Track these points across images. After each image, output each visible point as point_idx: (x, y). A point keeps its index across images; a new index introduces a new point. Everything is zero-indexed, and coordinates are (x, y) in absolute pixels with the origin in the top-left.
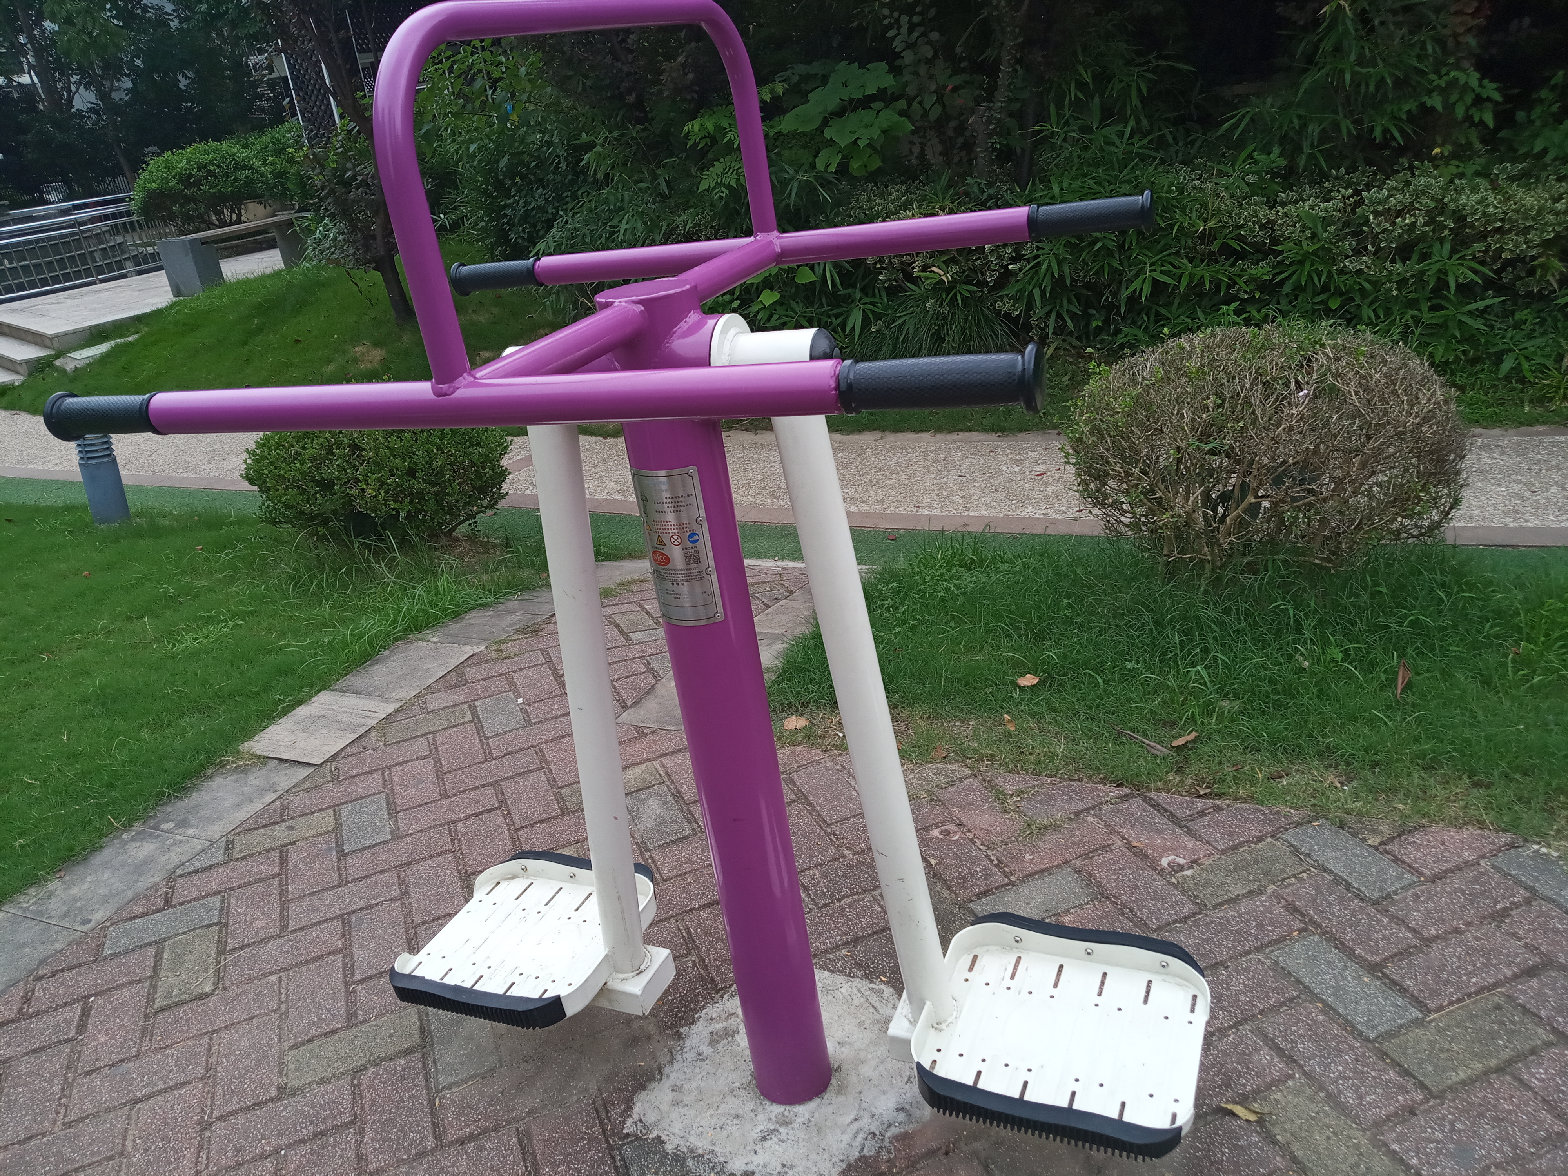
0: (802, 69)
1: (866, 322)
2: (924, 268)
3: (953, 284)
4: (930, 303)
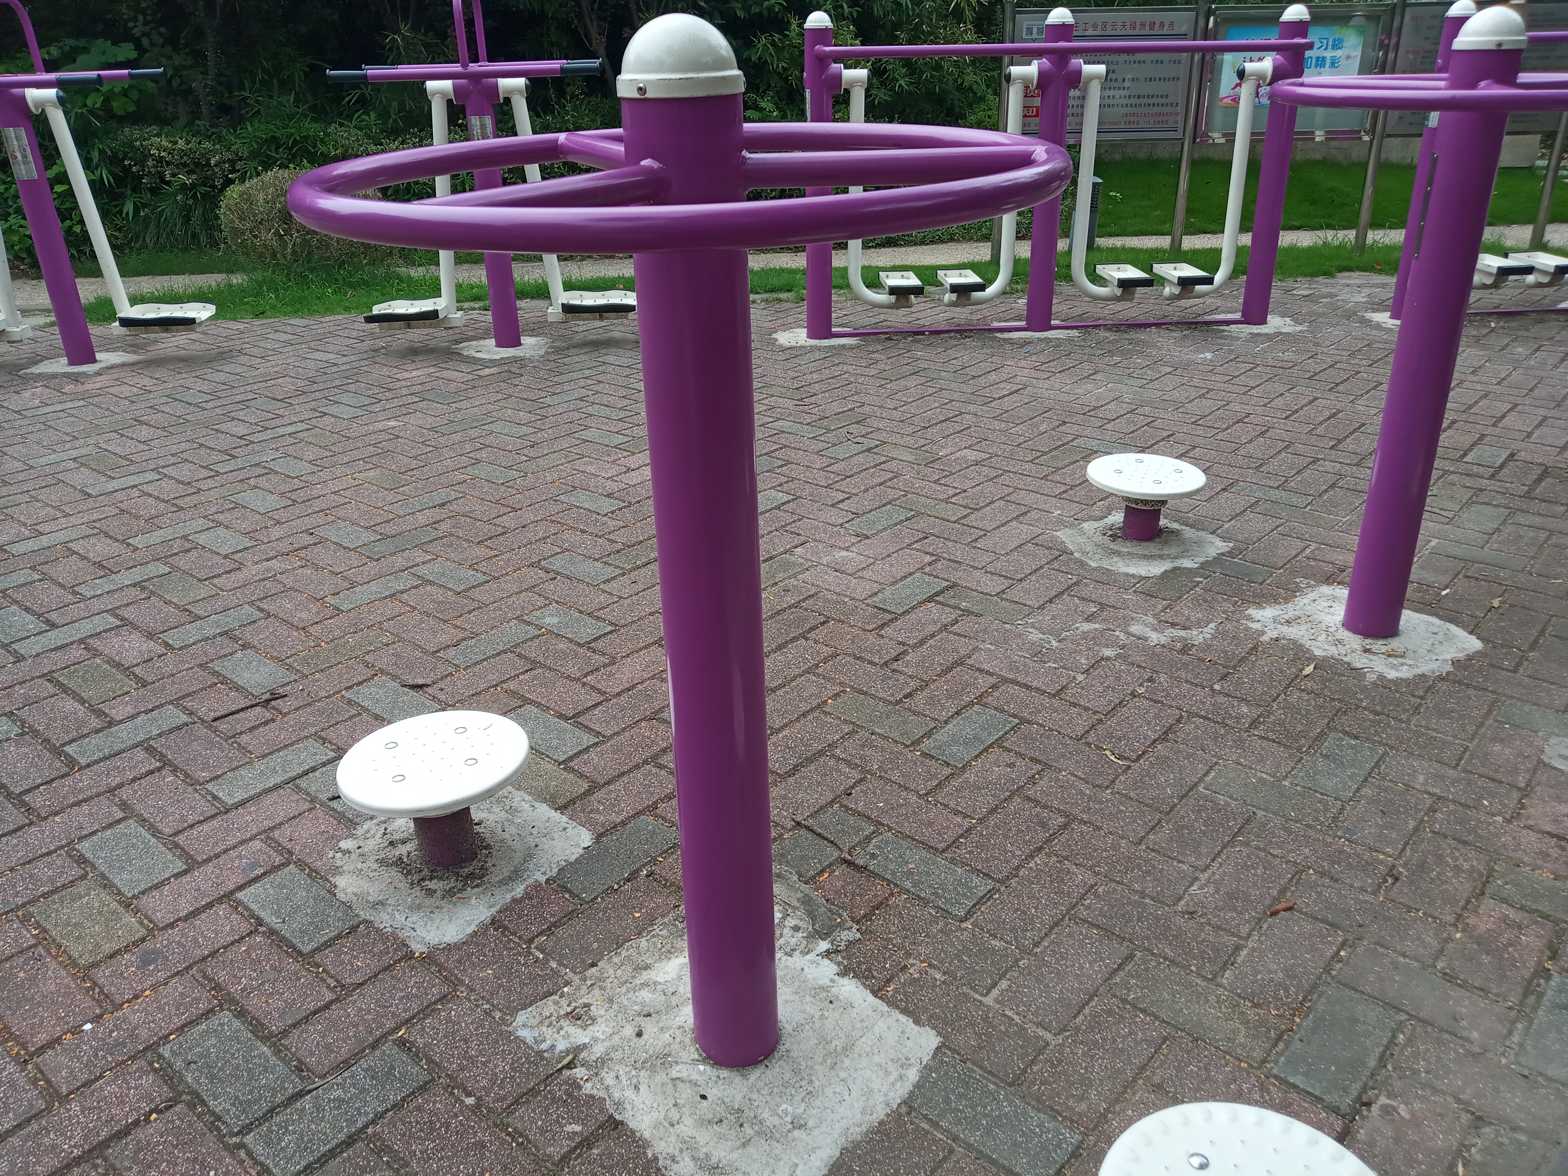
0: (71, 42)
1: (136, 210)
2: (174, 175)
3: (193, 186)
4: (179, 197)
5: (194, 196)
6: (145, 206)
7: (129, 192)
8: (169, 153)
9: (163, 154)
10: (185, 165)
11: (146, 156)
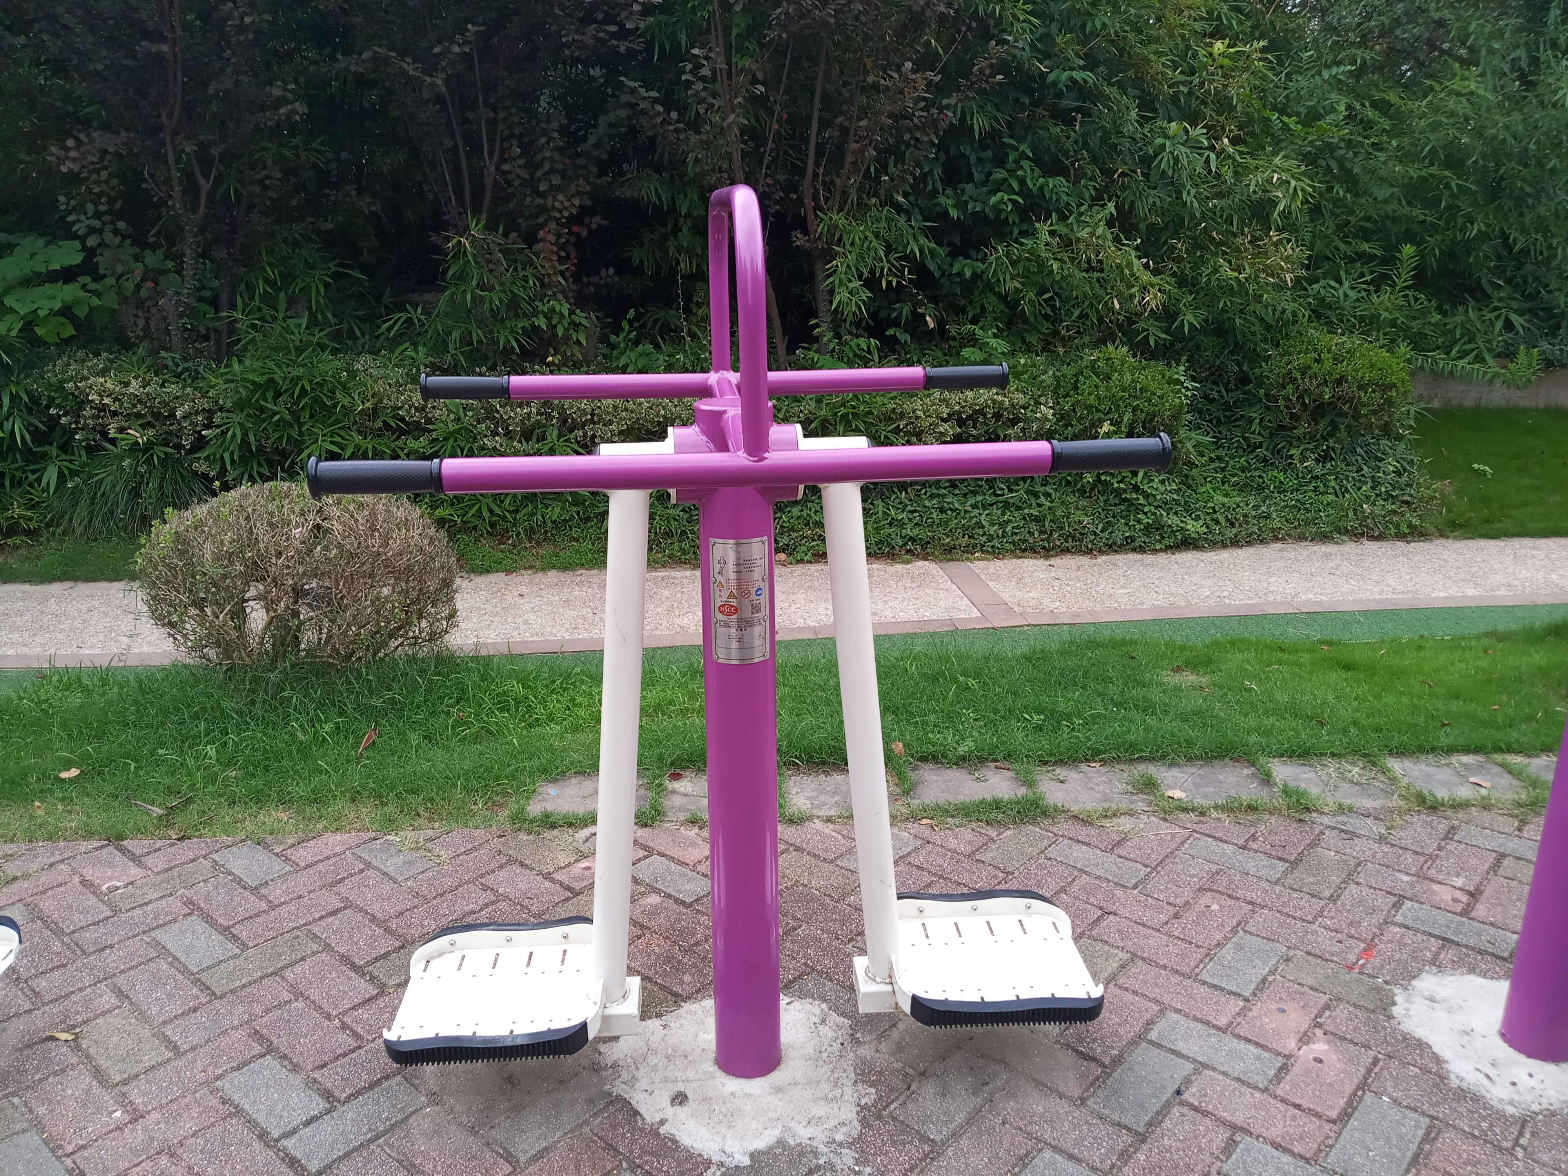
1: (62, 479)
2: (121, 430)
3: (149, 446)
4: (126, 463)
5: (149, 462)
6: (74, 473)
7: (54, 453)
8: (116, 399)
9: (106, 401)
10: (139, 415)
11: (82, 402)
